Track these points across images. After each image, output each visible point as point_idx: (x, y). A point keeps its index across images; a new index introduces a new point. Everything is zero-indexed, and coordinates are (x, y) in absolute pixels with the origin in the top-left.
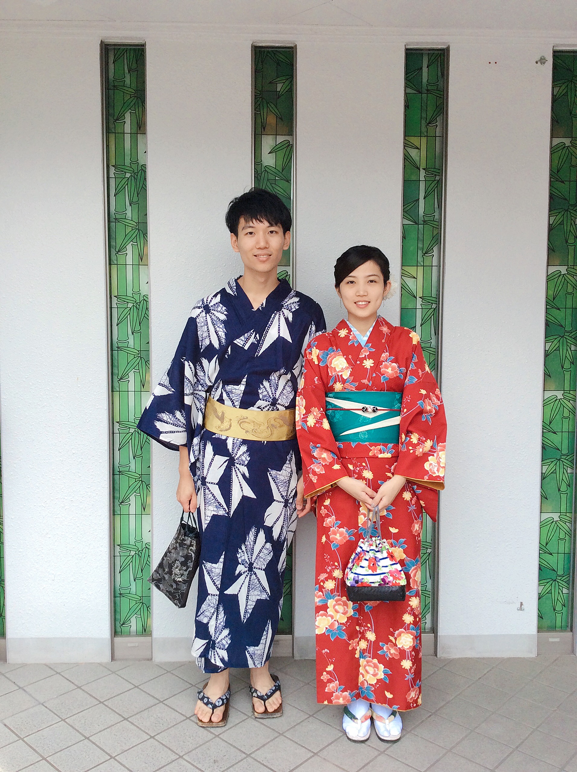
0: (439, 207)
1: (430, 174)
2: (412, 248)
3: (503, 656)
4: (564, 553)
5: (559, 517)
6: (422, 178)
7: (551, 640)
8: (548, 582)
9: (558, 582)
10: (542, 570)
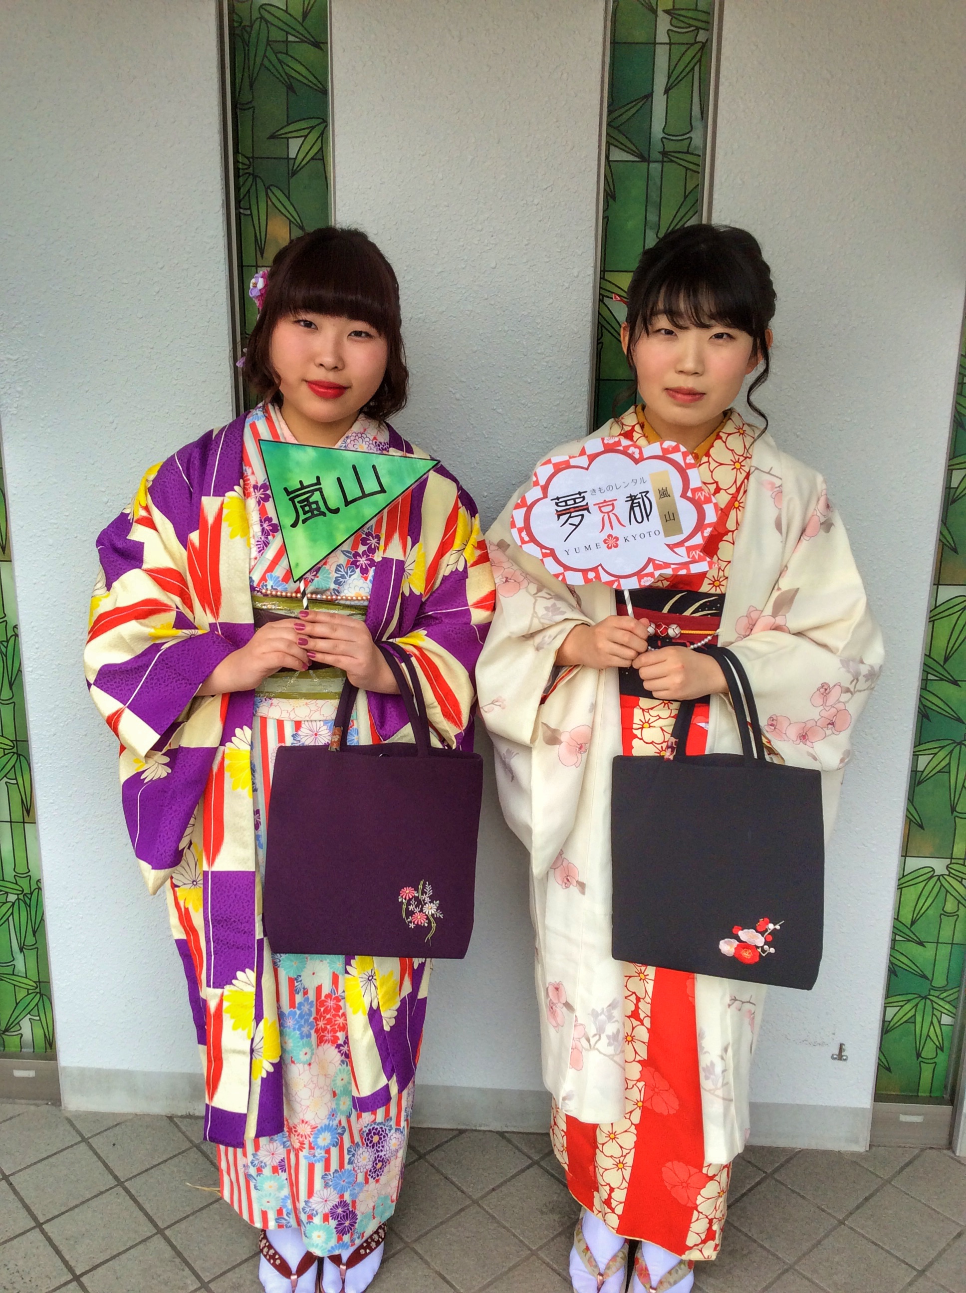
0: (702, 117)
1: (683, 25)
2: (630, 225)
3: (794, 1146)
4: (952, 944)
5: (947, 867)
6: (662, 37)
7: (903, 1118)
8: (909, 1001)
9: (931, 1001)
10: (896, 975)
